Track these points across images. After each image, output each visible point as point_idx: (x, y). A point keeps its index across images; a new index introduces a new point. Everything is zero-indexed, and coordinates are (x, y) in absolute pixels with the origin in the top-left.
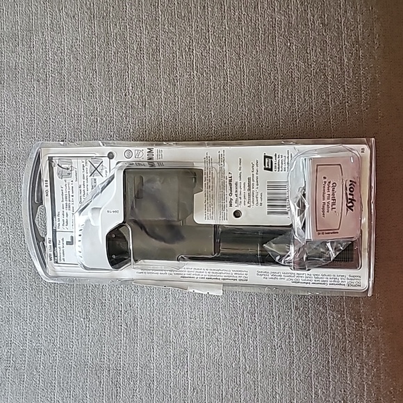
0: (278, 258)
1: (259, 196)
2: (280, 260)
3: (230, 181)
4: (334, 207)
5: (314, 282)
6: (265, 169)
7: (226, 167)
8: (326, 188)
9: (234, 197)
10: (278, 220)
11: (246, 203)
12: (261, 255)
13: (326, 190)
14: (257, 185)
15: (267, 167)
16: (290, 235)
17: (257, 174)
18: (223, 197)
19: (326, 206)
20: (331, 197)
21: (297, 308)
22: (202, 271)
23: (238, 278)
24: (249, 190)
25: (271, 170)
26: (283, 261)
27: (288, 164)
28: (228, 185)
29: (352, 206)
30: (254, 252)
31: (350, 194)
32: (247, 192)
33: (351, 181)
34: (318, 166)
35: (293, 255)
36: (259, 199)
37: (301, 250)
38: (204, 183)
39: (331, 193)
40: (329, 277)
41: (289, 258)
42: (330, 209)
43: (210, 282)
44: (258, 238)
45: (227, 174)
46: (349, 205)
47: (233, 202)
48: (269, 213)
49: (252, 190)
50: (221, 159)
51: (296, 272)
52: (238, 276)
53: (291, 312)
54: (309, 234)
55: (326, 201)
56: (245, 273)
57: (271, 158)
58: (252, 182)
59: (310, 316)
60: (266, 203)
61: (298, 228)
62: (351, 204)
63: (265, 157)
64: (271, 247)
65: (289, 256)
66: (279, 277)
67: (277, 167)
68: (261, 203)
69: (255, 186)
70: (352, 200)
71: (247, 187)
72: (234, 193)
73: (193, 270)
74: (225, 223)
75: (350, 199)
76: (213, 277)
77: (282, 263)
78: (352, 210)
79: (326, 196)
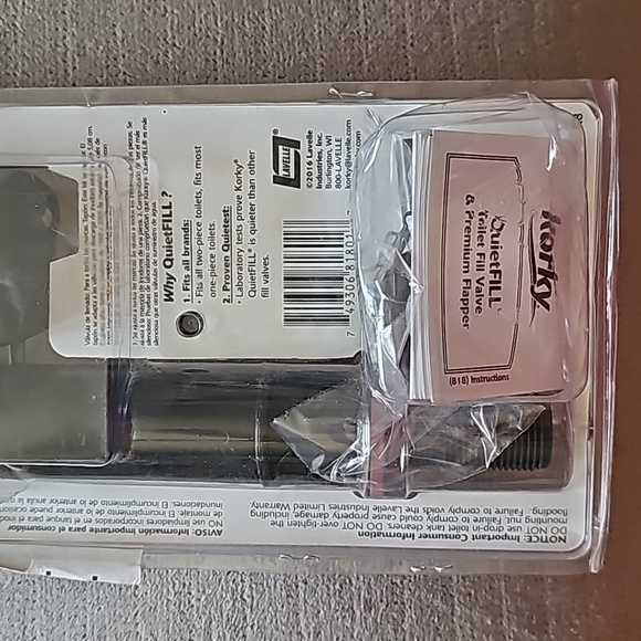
0: (319, 461)
1: (259, 268)
2: (326, 467)
3: (167, 218)
4: (495, 294)
5: (425, 531)
6: (277, 180)
7: (153, 174)
8: (474, 234)
9: (179, 271)
10: (318, 343)
11: (219, 288)
12: (265, 453)
13: (474, 241)
14: (253, 231)
15: (282, 173)
16: (359, 386)
17: (251, 196)
18: (142, 270)
19: (472, 292)
20: (488, 261)
21: (369, 606)
22: (77, 507)
23: (192, 528)
24: (227, 246)
25: (296, 183)
26: (334, 472)
27: (348, 164)
28: (160, 233)
29: (548, 295)
30: (243, 445)
31: (542, 256)
32: (220, 255)
33: (545, 214)
34: (450, 156)
35: (366, 449)
36: (259, 277)
37: (394, 435)
38: (81, 225)
39: (487, 250)
40: (471, 516)
41: (352, 462)
42: (485, 301)
43: (103, 543)
44: (254, 398)
45: (155, 197)
46: (537, 290)
47: (177, 286)
48: (289, 320)
49: (235, 247)
50: (136, 148)
51: (372, 502)
52: (191, 519)
53: (353, 619)
54: (421, 385)
55: (474, 275)
56: (213, 509)
57: (297, 144)
58: (235, 223)
59: (406, 627)
60: (279, 289)
61: (387, 364)
62: (543, 289)
63: (277, 141)
64: (296, 427)
65: (354, 454)
66: (319, 521)
67: (315, 173)
68: (265, 290)
69: (246, 236)
70: (549, 275)
71: (220, 240)
72: (178, 257)
73: (47, 505)
74: (150, 353)
75: (541, 271)
76: (111, 527)
77: (333, 477)
78: (547, 307)
79: (474, 258)
